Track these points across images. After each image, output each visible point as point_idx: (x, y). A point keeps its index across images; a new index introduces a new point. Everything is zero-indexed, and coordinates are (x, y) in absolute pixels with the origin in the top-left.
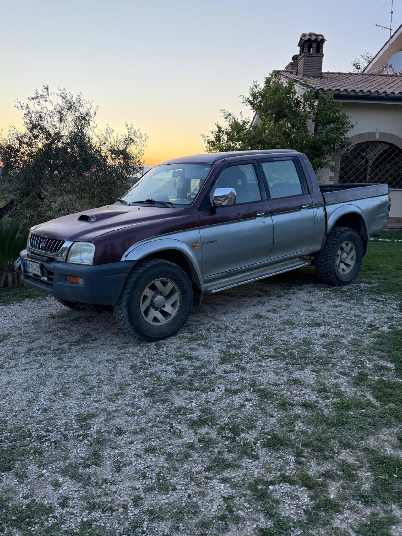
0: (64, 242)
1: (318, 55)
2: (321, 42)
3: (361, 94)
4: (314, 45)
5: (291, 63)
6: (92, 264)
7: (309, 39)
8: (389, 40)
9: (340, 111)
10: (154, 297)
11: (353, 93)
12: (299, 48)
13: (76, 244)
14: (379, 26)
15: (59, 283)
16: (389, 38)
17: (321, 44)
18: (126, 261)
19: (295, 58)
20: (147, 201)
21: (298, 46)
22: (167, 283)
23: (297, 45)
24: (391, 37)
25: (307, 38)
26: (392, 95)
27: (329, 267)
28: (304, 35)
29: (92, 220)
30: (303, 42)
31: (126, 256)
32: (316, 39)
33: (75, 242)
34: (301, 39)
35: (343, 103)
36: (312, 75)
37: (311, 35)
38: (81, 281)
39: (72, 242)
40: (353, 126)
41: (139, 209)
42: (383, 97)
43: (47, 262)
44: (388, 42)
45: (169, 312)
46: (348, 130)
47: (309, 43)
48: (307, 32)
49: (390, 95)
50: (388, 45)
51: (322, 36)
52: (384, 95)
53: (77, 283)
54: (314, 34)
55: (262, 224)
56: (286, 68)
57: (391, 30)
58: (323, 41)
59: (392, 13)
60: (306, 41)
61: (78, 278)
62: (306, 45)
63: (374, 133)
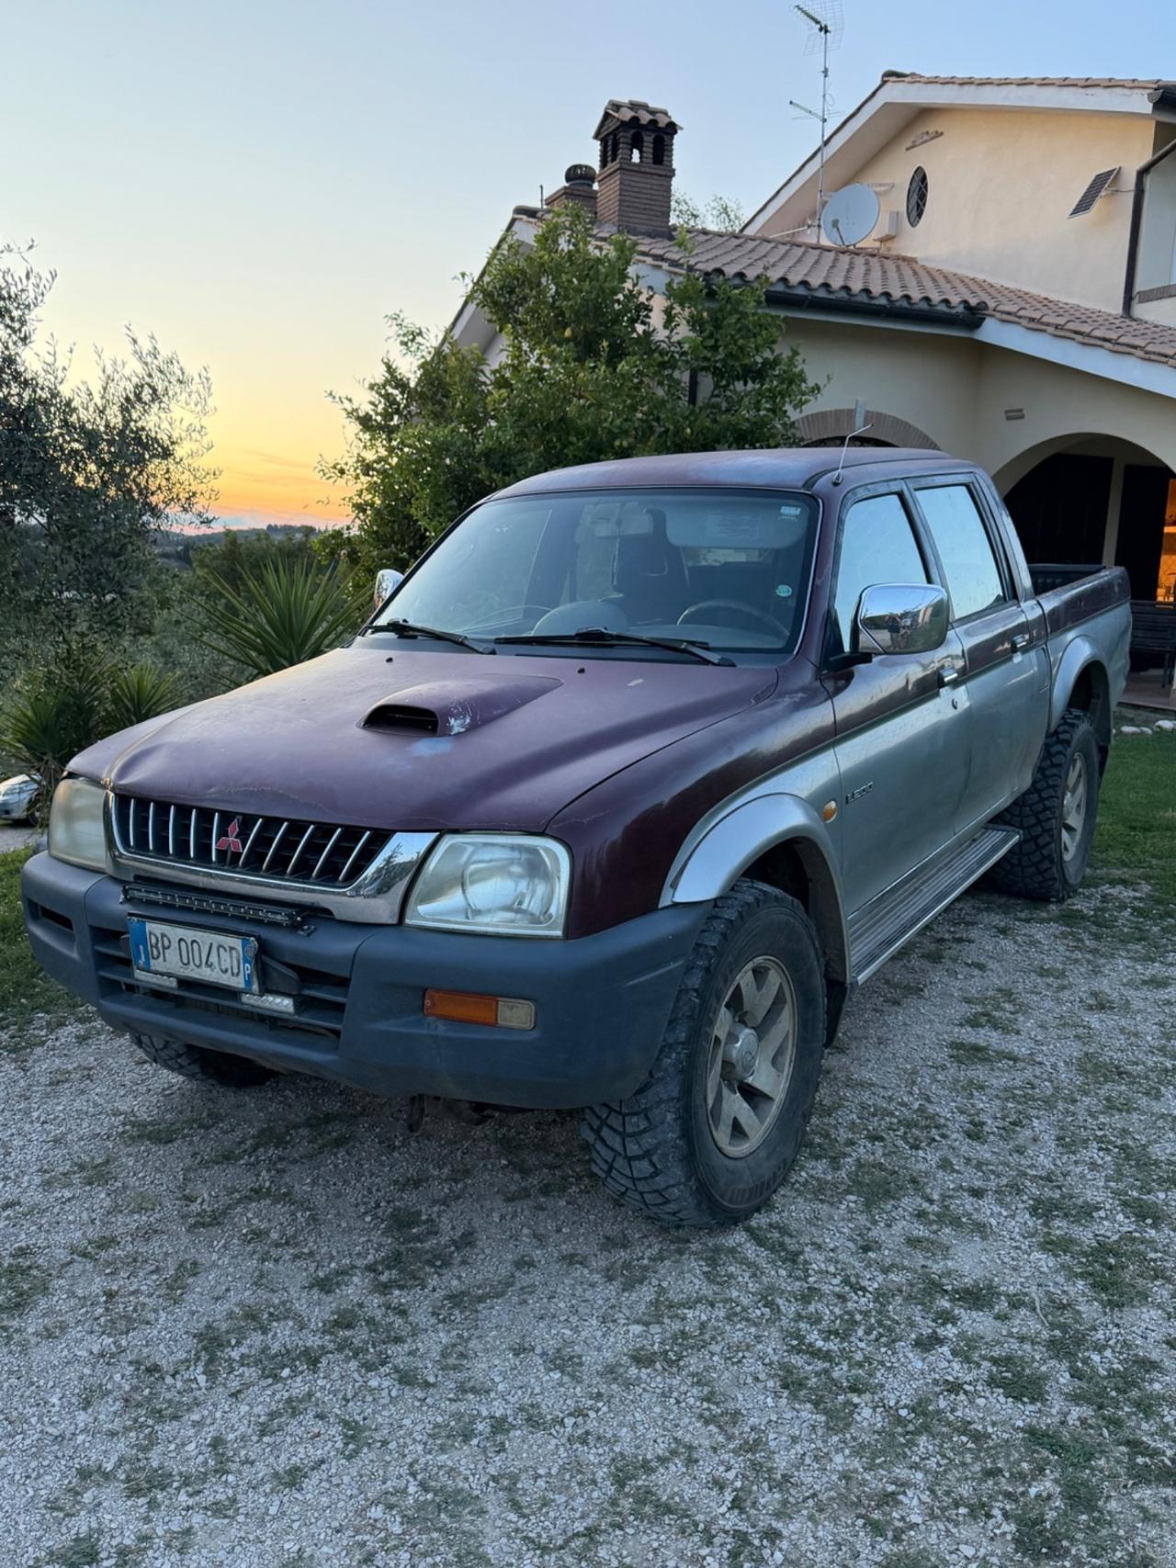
0: (381, 838)
1: (658, 170)
2: (667, 134)
3: (822, 294)
4: (648, 139)
5: (565, 188)
6: (559, 933)
7: (635, 120)
8: (819, 149)
9: (774, 342)
10: (733, 1037)
11: (801, 291)
12: (597, 145)
13: (448, 841)
14: (798, 106)
15: (382, 1026)
16: (820, 143)
17: (666, 137)
18: (676, 905)
19: (578, 175)
20: (578, 635)
21: (596, 137)
22: (767, 969)
23: (593, 133)
24: (826, 143)
25: (627, 115)
26: (905, 304)
27: (1048, 844)
28: (617, 106)
29: (456, 725)
30: (612, 125)
31: (674, 886)
32: (654, 122)
33: (443, 832)
34: (606, 116)
35: (786, 318)
36: (643, 228)
37: (634, 106)
38: (517, 1016)
39: (433, 836)
40: (819, 389)
41: (582, 671)
42: (884, 306)
43: (294, 927)
44: (815, 154)
45: (766, 1089)
46: (807, 401)
47: (632, 132)
48: (624, 99)
49: (897, 304)
50: (816, 164)
51: (665, 113)
52: (883, 301)
53: (495, 1024)
54: (644, 107)
55: (950, 713)
56: (550, 201)
57: (824, 120)
58: (672, 128)
59: (826, 72)
60: (624, 125)
61: (502, 1003)
62: (625, 137)
63: (851, 414)
